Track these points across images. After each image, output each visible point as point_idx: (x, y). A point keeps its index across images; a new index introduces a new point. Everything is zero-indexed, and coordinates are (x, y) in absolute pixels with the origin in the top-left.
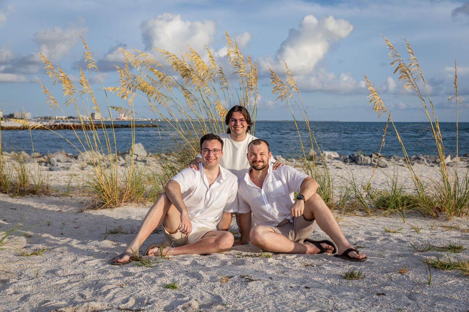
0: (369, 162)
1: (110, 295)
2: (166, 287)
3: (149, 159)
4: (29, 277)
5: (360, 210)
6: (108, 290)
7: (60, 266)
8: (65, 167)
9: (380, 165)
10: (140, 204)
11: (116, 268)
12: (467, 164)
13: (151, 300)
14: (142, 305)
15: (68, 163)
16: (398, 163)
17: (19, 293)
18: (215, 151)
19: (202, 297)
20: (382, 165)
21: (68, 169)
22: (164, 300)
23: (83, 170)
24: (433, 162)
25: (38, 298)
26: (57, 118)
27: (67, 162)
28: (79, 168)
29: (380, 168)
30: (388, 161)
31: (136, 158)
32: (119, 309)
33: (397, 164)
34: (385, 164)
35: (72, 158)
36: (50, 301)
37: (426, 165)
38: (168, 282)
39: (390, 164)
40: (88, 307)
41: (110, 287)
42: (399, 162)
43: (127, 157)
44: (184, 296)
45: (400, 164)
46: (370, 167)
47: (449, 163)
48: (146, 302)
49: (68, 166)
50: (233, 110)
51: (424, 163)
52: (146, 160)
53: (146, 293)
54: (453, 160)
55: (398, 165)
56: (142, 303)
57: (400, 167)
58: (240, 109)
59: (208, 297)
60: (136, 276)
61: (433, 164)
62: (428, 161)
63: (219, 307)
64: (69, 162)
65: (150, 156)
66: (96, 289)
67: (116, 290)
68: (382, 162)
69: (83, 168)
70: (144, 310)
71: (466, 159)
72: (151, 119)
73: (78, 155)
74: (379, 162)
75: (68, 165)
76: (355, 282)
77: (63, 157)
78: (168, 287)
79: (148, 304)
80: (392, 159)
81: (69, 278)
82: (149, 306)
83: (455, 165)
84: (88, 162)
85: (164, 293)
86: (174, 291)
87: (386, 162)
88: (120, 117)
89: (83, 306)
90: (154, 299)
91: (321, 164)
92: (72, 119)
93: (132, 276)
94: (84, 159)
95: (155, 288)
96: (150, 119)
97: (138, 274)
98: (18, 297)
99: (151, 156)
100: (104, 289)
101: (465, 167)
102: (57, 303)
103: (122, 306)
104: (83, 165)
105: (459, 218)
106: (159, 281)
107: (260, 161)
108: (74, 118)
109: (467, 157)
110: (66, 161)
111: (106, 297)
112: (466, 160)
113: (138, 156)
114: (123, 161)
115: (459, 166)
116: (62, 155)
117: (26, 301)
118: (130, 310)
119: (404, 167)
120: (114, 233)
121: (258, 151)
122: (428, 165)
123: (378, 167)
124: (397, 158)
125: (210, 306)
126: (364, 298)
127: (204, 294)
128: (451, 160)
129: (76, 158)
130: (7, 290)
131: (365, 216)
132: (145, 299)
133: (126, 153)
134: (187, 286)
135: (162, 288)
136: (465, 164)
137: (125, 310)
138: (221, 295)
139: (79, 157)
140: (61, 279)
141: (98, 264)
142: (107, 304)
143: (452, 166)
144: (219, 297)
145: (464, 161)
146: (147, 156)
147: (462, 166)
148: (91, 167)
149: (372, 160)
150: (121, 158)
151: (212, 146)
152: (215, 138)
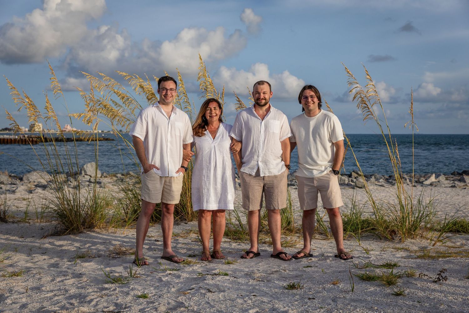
0: (346, 182)
1: (93, 303)
2: (139, 297)
3: (105, 180)
4: (19, 292)
5: (321, 234)
6: (91, 299)
7: (41, 285)
8: (11, 190)
9: (358, 186)
10: (103, 229)
11: (92, 285)
12: (452, 183)
13: (127, 306)
14: (121, 308)
15: (13, 186)
16: (378, 184)
17: (17, 303)
18: (171, 90)
19: (169, 303)
20: (360, 186)
21: (14, 192)
22: (138, 305)
23: (31, 193)
24: (416, 182)
25: (35, 306)
27: (12, 184)
28: (26, 191)
29: (358, 189)
30: (367, 181)
31: (90, 179)
32: (103, 311)
33: (376, 184)
34: (363, 184)
35: (17, 180)
36: (46, 307)
37: (408, 184)
38: (140, 294)
39: (369, 184)
40: (78, 310)
41: (93, 297)
42: (379, 182)
43: (80, 178)
44: (154, 303)
45: (380, 184)
46: (347, 188)
47: (433, 182)
48: (124, 306)
49: (14, 189)
50: (304, 88)
51: (407, 183)
52: (100, 181)
53: (123, 301)
54: (438, 179)
55: (378, 185)
56: (120, 308)
57: (379, 188)
58: (310, 87)
59: (173, 303)
60: (111, 290)
61: (416, 184)
62: (410, 181)
63: (182, 309)
64: (14, 184)
65: (104, 177)
66: (81, 299)
67: (98, 299)
68: (360, 182)
69: (31, 191)
70: (124, 312)
71: (452, 177)
72: (102, 131)
73: (23, 176)
74: (357, 182)
75: (13, 187)
76: (295, 291)
77: (6, 179)
78: (140, 297)
79: (125, 308)
80: (373, 179)
81: (55, 292)
82: (127, 309)
83: (439, 185)
84: (36, 184)
85: (138, 301)
86: (145, 300)
87: (365, 182)
88: (64, 128)
89: (74, 310)
90: (130, 304)
91: (294, 185)
92: (7, 132)
93: (108, 290)
94: (31, 180)
95: (129, 298)
96: (100, 131)
97: (113, 288)
98: (18, 306)
99: (106, 177)
100: (88, 299)
101: (449, 187)
102: (52, 309)
103: (105, 310)
104: (31, 188)
105: (413, 241)
106: (132, 293)
108: (10, 130)
109: (455, 175)
110: (10, 182)
111: (91, 305)
112: (452, 179)
113: (91, 177)
114: (75, 183)
115: (443, 186)
116: (5, 176)
117: (26, 308)
118: (112, 312)
119: (384, 188)
120: (82, 258)
122: (411, 185)
123: (355, 187)
124: (378, 177)
125: (174, 308)
126: (297, 301)
127: (170, 301)
128: (436, 179)
129: (21, 179)
130: (6, 301)
131: (324, 239)
132: (123, 305)
133: (77, 174)
134: (156, 296)
135: (135, 298)
136: (450, 184)
137: (108, 312)
138: (184, 301)
139: (24, 179)
140: (48, 293)
141: (75, 283)
142: (93, 309)
143: (436, 186)
144: (182, 303)
145: (449, 180)
146: (101, 177)
147: (446, 185)
148: (39, 190)
149: (350, 180)
150: (72, 179)
151: (169, 86)
152: (171, 80)
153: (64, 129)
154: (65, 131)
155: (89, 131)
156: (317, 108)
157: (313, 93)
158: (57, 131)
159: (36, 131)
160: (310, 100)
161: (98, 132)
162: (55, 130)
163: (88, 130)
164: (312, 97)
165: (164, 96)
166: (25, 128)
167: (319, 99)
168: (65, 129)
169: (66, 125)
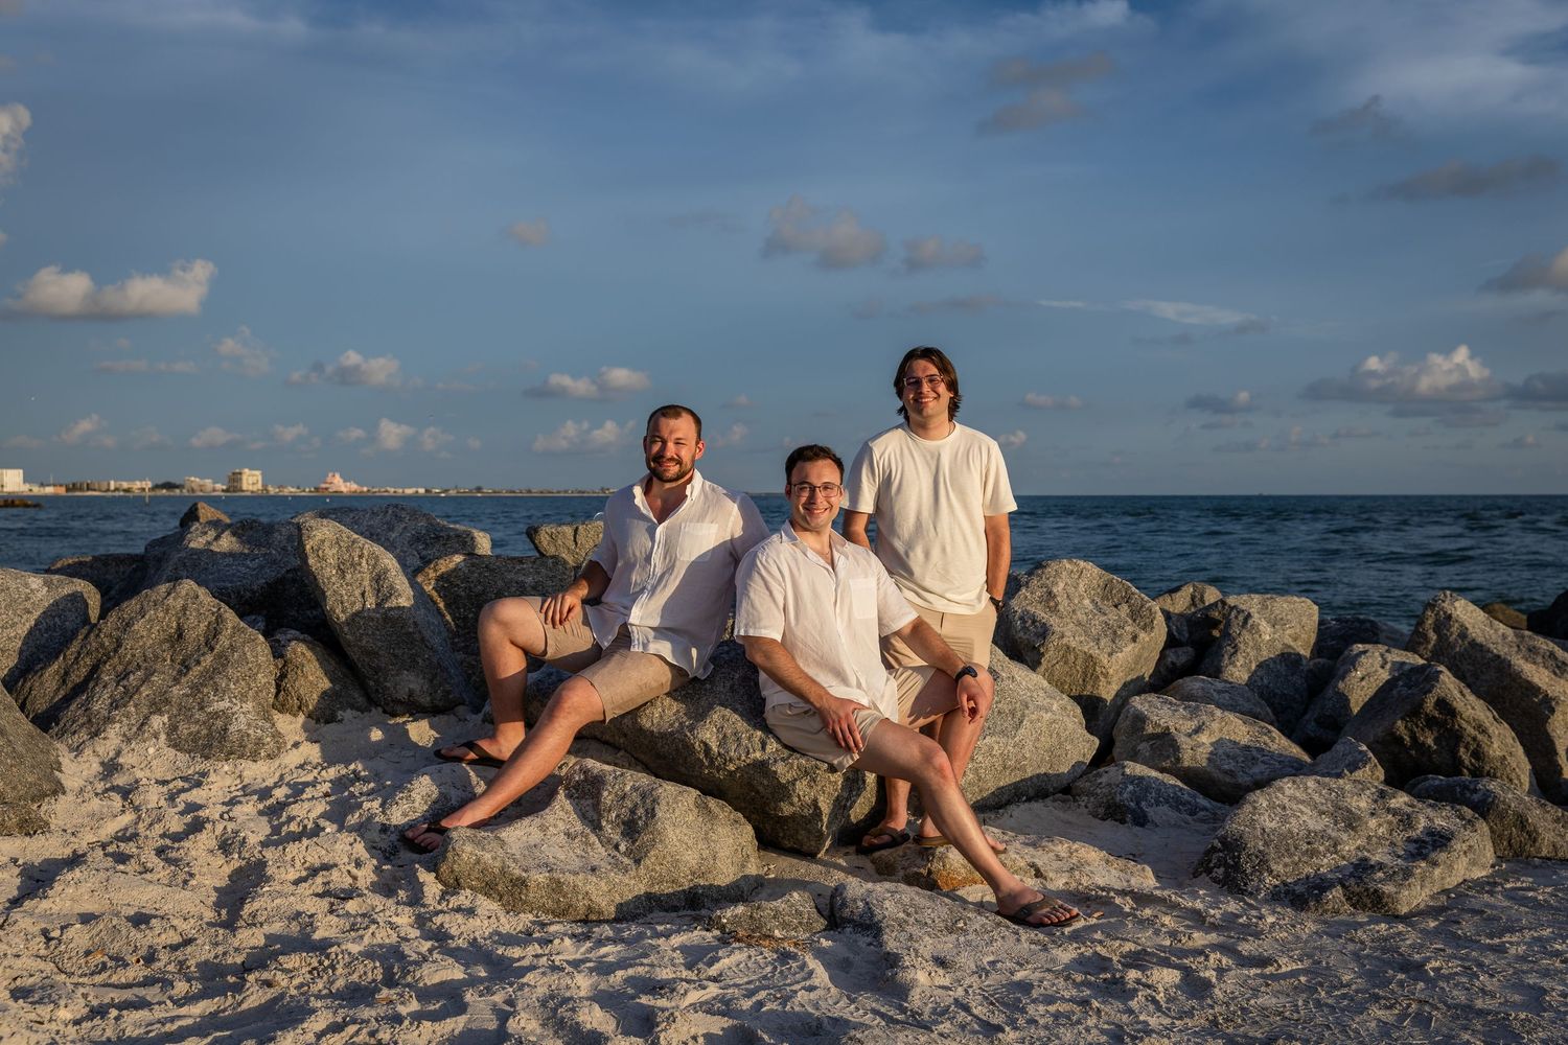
18: (826, 488)
26: (112, 488)
50: (912, 356)
58: (928, 353)
107: (672, 459)
121: (671, 432)
151: (819, 476)
152: (825, 458)
153: (324, 486)
154: (326, 489)
155: (392, 490)
156: (946, 415)
157: (933, 370)
158: (304, 491)
159: (243, 491)
160: (926, 388)
161: (417, 492)
162: (298, 488)
163: (389, 489)
164: (931, 381)
165: (804, 508)
166: (214, 483)
167: (952, 386)
168: (327, 486)
169: (330, 475)
